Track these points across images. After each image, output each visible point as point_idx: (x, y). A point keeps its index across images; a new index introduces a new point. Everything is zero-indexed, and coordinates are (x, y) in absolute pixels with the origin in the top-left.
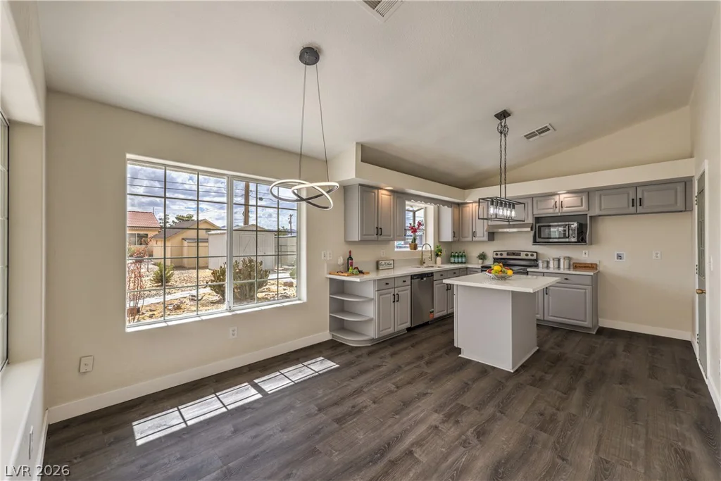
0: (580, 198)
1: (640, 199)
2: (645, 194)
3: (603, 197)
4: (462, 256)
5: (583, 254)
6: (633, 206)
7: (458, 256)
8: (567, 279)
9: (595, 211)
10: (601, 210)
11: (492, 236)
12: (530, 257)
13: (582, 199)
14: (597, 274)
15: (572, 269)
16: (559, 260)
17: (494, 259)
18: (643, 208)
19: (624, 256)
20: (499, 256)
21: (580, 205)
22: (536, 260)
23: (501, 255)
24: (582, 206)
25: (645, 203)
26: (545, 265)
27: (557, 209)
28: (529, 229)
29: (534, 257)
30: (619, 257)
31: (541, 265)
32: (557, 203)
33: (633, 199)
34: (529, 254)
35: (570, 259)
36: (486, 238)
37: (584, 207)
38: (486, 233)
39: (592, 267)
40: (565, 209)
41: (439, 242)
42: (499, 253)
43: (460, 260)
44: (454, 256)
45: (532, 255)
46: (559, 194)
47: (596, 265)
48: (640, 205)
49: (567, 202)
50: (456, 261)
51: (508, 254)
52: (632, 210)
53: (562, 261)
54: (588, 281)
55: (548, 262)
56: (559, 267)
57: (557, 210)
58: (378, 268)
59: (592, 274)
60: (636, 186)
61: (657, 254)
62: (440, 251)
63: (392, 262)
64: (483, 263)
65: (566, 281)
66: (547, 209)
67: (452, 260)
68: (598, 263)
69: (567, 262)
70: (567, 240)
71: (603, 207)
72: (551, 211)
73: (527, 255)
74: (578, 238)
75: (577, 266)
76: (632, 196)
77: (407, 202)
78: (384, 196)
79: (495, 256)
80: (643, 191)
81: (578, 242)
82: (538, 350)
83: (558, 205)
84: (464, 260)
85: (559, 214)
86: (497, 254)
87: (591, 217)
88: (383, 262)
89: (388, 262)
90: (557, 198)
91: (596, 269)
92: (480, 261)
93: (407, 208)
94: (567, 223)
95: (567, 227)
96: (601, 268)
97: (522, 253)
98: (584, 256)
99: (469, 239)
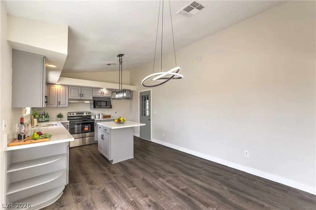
13: (110, 92)
19: (117, 112)
23: (73, 114)
27: (102, 94)
29: (90, 115)
34: (88, 113)
35: (103, 114)
36: (67, 105)
37: (110, 95)
45: (89, 114)
46: (103, 89)
49: (105, 92)
51: (76, 114)
55: (95, 116)
56: (99, 118)
61: (124, 111)
66: (98, 94)
68: (111, 115)
70: (107, 107)
73: (86, 114)
75: (105, 117)
79: (69, 115)
81: (110, 107)
85: (103, 97)
92: (59, 119)
97: (84, 113)
98: (106, 113)
99: (55, 106)
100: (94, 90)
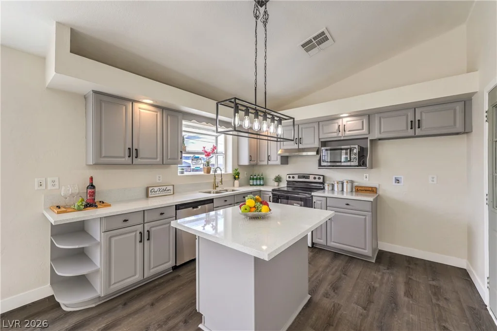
0: (361, 121)
1: (419, 121)
2: (424, 114)
3: (382, 120)
4: (260, 179)
5: (363, 178)
6: (411, 128)
7: (257, 179)
8: (347, 204)
9: (376, 135)
10: (380, 133)
11: (285, 160)
12: (317, 180)
13: (363, 122)
14: (376, 199)
15: (354, 193)
16: (343, 184)
17: (288, 182)
18: (421, 130)
19: (402, 181)
20: (291, 179)
21: (361, 128)
22: (323, 183)
23: (293, 177)
24: (363, 129)
25: (424, 125)
26: (330, 188)
27: (341, 132)
28: (315, 153)
29: (321, 181)
30: (397, 181)
31: (326, 188)
32: (341, 127)
33: (412, 122)
34: (317, 177)
35: (352, 182)
36: (279, 162)
37: (365, 131)
38: (279, 158)
39: (372, 190)
40: (347, 133)
41: (239, 165)
42: (291, 176)
43: (258, 182)
44: (253, 179)
45: (319, 178)
46: (342, 118)
47: (376, 188)
48: (419, 127)
49: (349, 125)
50: (255, 183)
51: (299, 177)
52: (411, 132)
53: (345, 184)
54: (368, 207)
55: (333, 185)
56: (343, 190)
57: (340, 134)
58: (147, 196)
59: (371, 199)
60: (414, 107)
61: (433, 178)
62: (238, 174)
63: (171, 188)
64: (278, 186)
65: (348, 206)
66: (331, 132)
67: (251, 182)
68: (377, 187)
69: (349, 185)
70: (349, 164)
71: (382, 131)
72: (335, 135)
73: (315, 178)
74: (359, 162)
75: (359, 190)
76: (411, 118)
77: (184, 122)
78: (144, 111)
79: (288, 179)
80: (421, 113)
81: (359, 165)
82: (310, 301)
83: (341, 129)
84: (262, 183)
85: (342, 138)
86: (289, 177)
87: (372, 141)
88: (156, 189)
89: (164, 188)
90: (340, 122)
91: (376, 193)
92: (276, 184)
93: (184, 129)
94: (349, 147)
95: (349, 150)
96: (380, 192)
97: (311, 176)
98: (365, 179)
99: (265, 163)
100: (323, 126)
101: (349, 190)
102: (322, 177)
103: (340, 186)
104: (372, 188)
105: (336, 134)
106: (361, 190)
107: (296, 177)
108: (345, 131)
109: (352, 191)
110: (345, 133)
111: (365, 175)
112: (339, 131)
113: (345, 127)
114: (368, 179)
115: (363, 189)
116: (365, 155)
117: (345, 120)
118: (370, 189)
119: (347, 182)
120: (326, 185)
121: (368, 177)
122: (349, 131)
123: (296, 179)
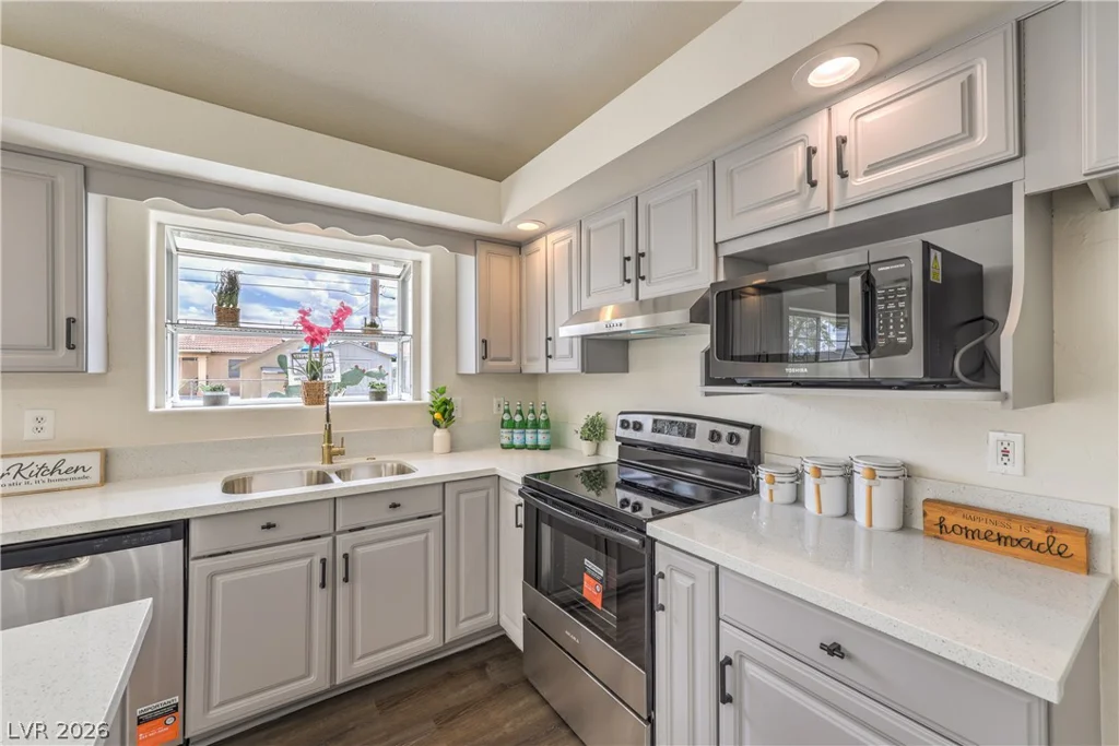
0: (958, 84)
4: (536, 425)
7: (522, 425)
12: (723, 448)
13: (969, 87)
16: (848, 478)
20: (631, 434)
21: (955, 127)
22: (750, 464)
23: (638, 426)
24: (969, 129)
26: (785, 492)
27: (821, 188)
29: (740, 451)
31: (765, 488)
32: (819, 157)
34: (725, 430)
35: (907, 474)
36: (576, 363)
37: (991, 135)
38: (577, 346)
40: (860, 184)
42: (630, 420)
43: (530, 440)
44: (511, 425)
45: (733, 439)
46: (826, 101)
47: (1088, 536)
50: (517, 442)
51: (658, 427)
53: (861, 484)
55: (797, 481)
57: (818, 201)
64: (597, 453)
68: (1101, 527)
69: (887, 492)
72: (790, 209)
73: (717, 437)
75: (954, 525)
79: (624, 433)
83: (820, 173)
84: (542, 439)
85: (832, 222)
86: (625, 425)
89: (51, 461)
90: (818, 131)
91: (1088, 568)
92: (588, 447)
97: (699, 423)
98: (994, 463)
99: (538, 367)
100: (730, 174)
101: (886, 516)
102: (745, 434)
103: (833, 489)
104: (1052, 528)
105: (792, 203)
106: (971, 534)
107: (647, 422)
108: (843, 175)
109: (905, 526)
110: (844, 188)
111: (993, 436)
112: (813, 184)
113: (849, 149)
114: (1015, 467)
115: (983, 527)
116: (991, 310)
117: (845, 110)
118: (1039, 537)
119: (872, 475)
120: (763, 472)
121: (1017, 452)
122: (873, 169)
123: (647, 435)
